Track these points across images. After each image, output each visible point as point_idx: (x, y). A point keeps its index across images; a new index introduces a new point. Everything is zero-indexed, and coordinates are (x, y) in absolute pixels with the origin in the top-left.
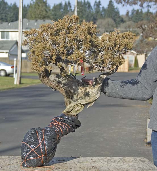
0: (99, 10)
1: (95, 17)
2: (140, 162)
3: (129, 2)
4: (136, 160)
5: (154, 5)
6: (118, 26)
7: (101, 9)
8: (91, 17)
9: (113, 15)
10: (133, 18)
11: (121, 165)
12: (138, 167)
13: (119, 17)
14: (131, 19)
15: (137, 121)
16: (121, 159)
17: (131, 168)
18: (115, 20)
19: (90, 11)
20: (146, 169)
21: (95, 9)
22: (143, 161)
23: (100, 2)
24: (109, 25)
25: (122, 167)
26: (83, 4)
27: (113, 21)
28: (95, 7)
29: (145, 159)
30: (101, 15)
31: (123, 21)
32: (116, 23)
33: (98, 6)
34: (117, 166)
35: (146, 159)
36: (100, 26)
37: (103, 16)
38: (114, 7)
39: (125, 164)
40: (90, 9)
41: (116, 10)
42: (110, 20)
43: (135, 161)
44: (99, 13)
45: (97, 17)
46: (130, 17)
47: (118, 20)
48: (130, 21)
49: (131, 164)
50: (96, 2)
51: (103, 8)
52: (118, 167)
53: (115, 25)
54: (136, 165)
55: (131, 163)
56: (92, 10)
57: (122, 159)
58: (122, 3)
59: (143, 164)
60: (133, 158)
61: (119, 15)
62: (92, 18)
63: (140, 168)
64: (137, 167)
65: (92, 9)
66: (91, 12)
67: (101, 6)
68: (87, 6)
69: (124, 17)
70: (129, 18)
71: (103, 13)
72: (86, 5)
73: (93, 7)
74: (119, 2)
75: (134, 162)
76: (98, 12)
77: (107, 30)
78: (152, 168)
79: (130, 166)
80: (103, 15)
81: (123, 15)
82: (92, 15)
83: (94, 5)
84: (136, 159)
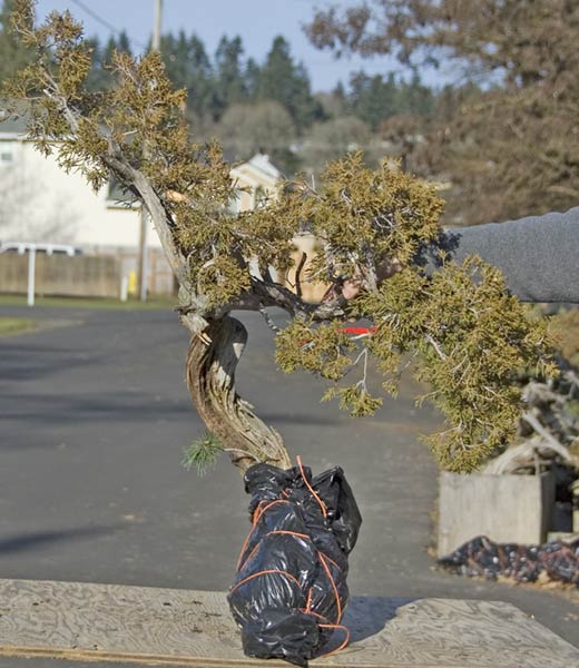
0: (236, 71)
1: (221, 97)
2: (495, 617)
3: (360, 42)
4: (479, 611)
5: (450, 57)
6: (305, 131)
7: (243, 68)
8: (205, 94)
9: (287, 91)
10: (360, 107)
11: (426, 628)
12: (494, 637)
13: (309, 99)
14: (350, 108)
15: (391, 479)
16: (420, 607)
17: (469, 641)
18: (292, 111)
19: (202, 72)
20: (525, 645)
21: (222, 66)
22: (507, 617)
23: (238, 41)
24: (269, 126)
25: (433, 634)
26: (176, 47)
27: (284, 114)
28: (222, 59)
29: (509, 608)
30: (243, 88)
31: (320, 115)
32: (297, 122)
33: (230, 54)
34: (410, 629)
35: (513, 608)
36: (238, 129)
37: (247, 95)
38: (290, 60)
39: (440, 623)
40: (202, 66)
41: (298, 74)
42: (275, 111)
43: (475, 613)
44: (235, 84)
45: (226, 95)
46: (349, 100)
47: (304, 109)
48: (349, 114)
49: (462, 624)
50: (224, 41)
51: (250, 62)
52: (416, 634)
53: (292, 130)
54: (484, 629)
55: (460, 621)
56: (208, 72)
57: (426, 607)
58: (332, 45)
59: (507, 624)
60: (463, 602)
61: (308, 91)
62: (208, 100)
63: (501, 639)
64: (488, 637)
65: (209, 66)
66: (207, 78)
67: (242, 59)
68: (192, 54)
69: (325, 102)
70: (345, 107)
71: (248, 83)
72: (189, 49)
73: (212, 60)
74: (323, 40)
75: (472, 616)
76: (230, 76)
77: (262, 144)
78: (545, 640)
79: (461, 631)
80: (251, 92)
81: (321, 94)
82: (209, 88)
83: (218, 54)
84: (475, 605)
